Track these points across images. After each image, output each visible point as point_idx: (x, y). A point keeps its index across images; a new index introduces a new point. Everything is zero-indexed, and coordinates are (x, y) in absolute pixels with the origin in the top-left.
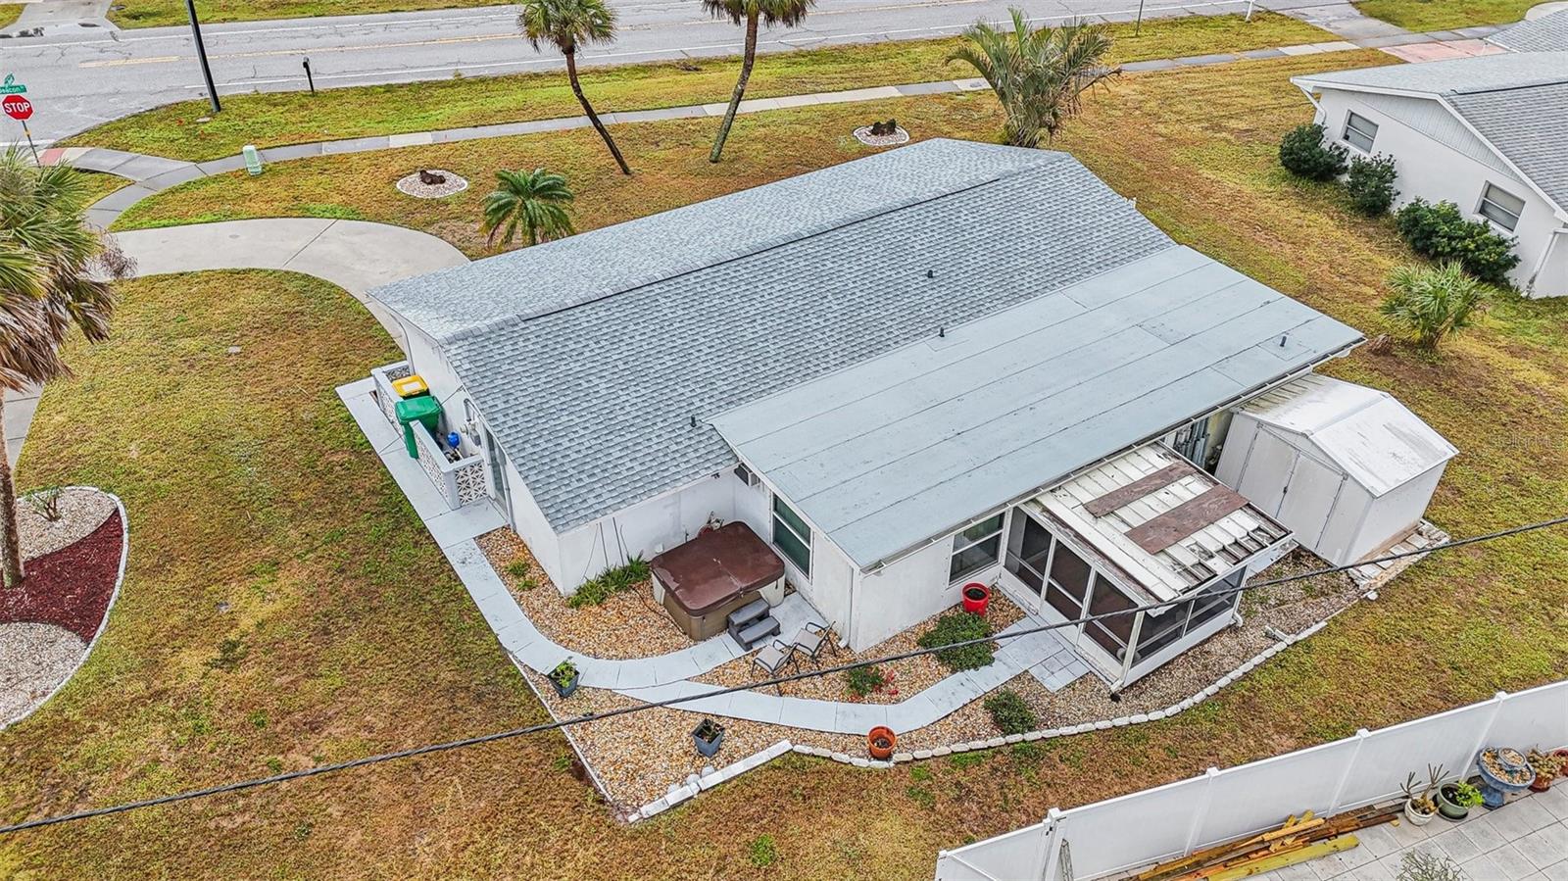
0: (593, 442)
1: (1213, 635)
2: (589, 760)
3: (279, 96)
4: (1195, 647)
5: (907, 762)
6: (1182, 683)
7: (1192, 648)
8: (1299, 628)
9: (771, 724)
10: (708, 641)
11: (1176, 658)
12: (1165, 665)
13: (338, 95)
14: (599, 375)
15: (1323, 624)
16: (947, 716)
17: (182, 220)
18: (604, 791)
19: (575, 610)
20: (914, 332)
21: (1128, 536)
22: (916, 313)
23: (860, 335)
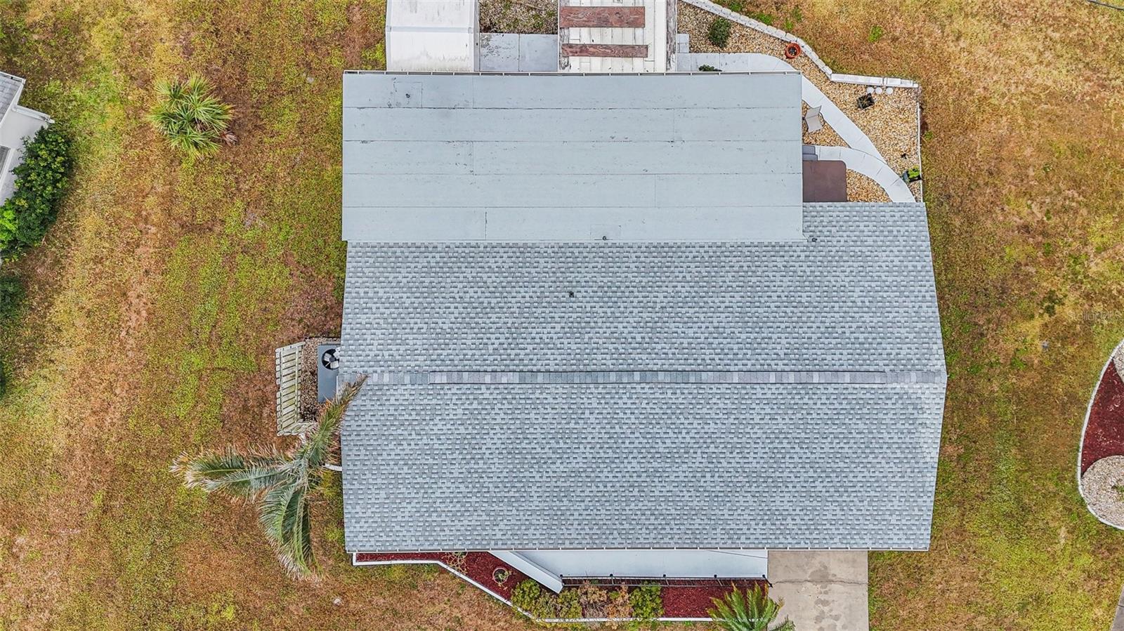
0: (880, 254)
14: (854, 305)
18: (919, 110)
20: (621, 250)
21: (642, 25)
22: (607, 265)
23: (660, 264)
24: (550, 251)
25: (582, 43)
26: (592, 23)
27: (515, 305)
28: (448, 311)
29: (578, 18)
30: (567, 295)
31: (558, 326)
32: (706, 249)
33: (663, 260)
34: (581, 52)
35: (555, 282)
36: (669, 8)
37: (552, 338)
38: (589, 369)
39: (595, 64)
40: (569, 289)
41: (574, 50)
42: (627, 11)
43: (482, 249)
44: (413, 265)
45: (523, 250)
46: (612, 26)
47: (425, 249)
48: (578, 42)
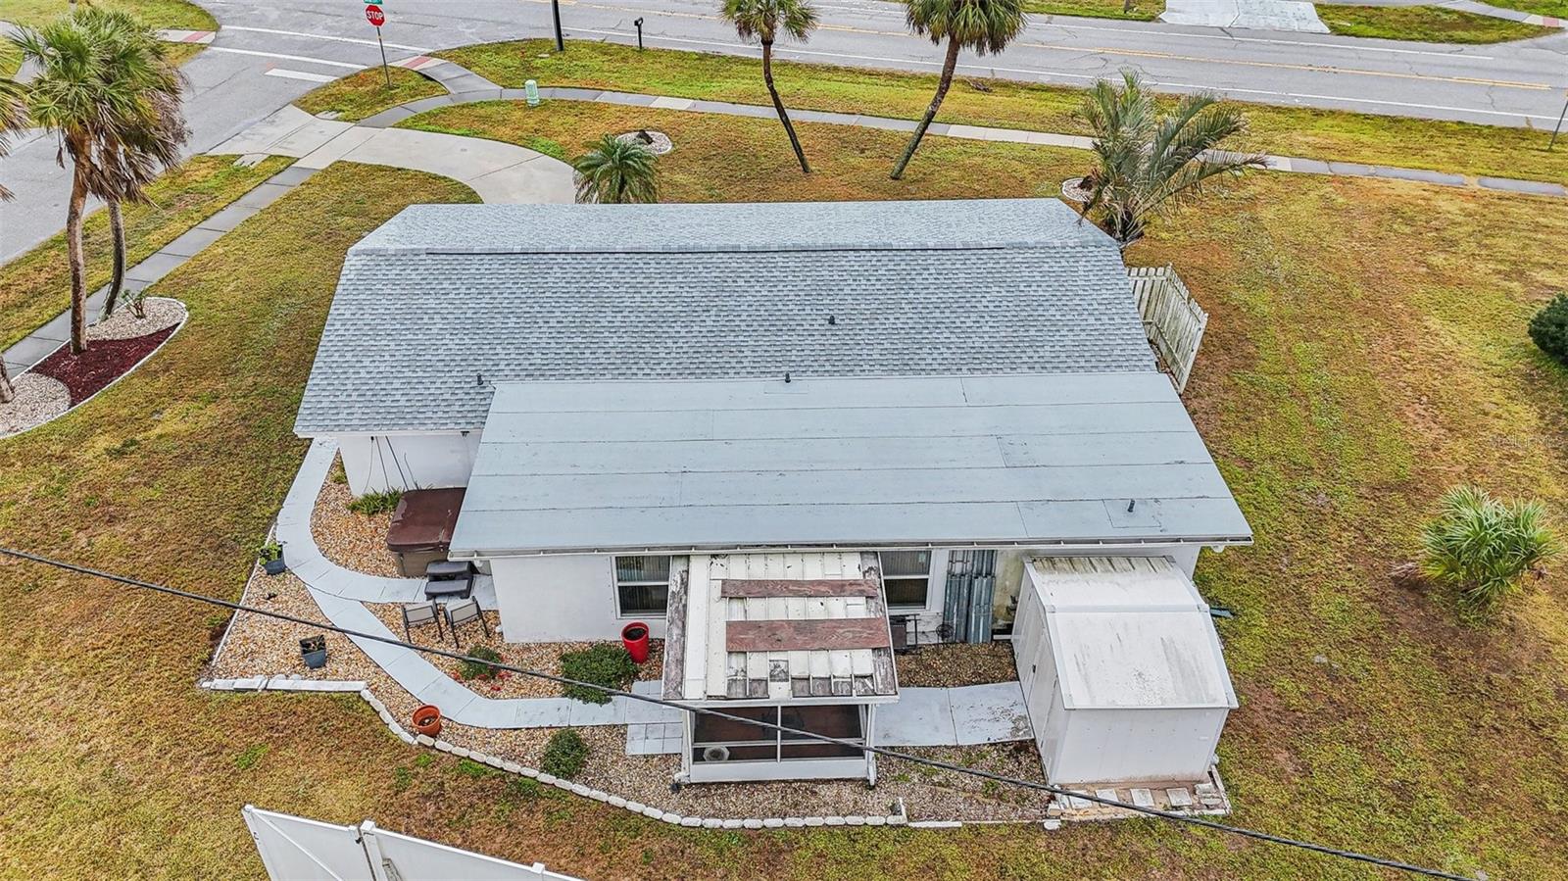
1: (836, 780)
2: (234, 628)
3: (615, 47)
4: (806, 781)
5: (426, 746)
6: (753, 807)
7: (800, 781)
8: (929, 816)
9: (379, 666)
10: (411, 579)
11: (775, 781)
12: (755, 782)
13: (658, 54)
15: (958, 824)
16: (515, 729)
17: (445, 130)
18: (216, 656)
19: (349, 512)
20: (763, 369)
21: (730, 625)
22: (784, 353)
23: (709, 355)
24: (867, 367)
25: (841, 599)
26: (826, 625)
27: (907, 310)
28: (997, 303)
29: (853, 632)
30: (837, 321)
31: (847, 290)
32: (641, 372)
33: (704, 360)
34: (843, 586)
35: (856, 335)
36: (679, 656)
37: (855, 280)
38: (805, 254)
39: (814, 569)
40: (834, 328)
41: (855, 588)
42: (761, 646)
43: (964, 368)
44: (1057, 348)
45: (905, 365)
46: (789, 622)
47: (1044, 366)
48: (850, 600)
